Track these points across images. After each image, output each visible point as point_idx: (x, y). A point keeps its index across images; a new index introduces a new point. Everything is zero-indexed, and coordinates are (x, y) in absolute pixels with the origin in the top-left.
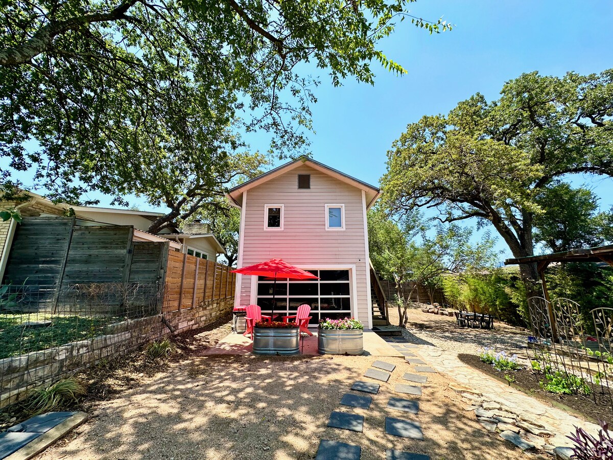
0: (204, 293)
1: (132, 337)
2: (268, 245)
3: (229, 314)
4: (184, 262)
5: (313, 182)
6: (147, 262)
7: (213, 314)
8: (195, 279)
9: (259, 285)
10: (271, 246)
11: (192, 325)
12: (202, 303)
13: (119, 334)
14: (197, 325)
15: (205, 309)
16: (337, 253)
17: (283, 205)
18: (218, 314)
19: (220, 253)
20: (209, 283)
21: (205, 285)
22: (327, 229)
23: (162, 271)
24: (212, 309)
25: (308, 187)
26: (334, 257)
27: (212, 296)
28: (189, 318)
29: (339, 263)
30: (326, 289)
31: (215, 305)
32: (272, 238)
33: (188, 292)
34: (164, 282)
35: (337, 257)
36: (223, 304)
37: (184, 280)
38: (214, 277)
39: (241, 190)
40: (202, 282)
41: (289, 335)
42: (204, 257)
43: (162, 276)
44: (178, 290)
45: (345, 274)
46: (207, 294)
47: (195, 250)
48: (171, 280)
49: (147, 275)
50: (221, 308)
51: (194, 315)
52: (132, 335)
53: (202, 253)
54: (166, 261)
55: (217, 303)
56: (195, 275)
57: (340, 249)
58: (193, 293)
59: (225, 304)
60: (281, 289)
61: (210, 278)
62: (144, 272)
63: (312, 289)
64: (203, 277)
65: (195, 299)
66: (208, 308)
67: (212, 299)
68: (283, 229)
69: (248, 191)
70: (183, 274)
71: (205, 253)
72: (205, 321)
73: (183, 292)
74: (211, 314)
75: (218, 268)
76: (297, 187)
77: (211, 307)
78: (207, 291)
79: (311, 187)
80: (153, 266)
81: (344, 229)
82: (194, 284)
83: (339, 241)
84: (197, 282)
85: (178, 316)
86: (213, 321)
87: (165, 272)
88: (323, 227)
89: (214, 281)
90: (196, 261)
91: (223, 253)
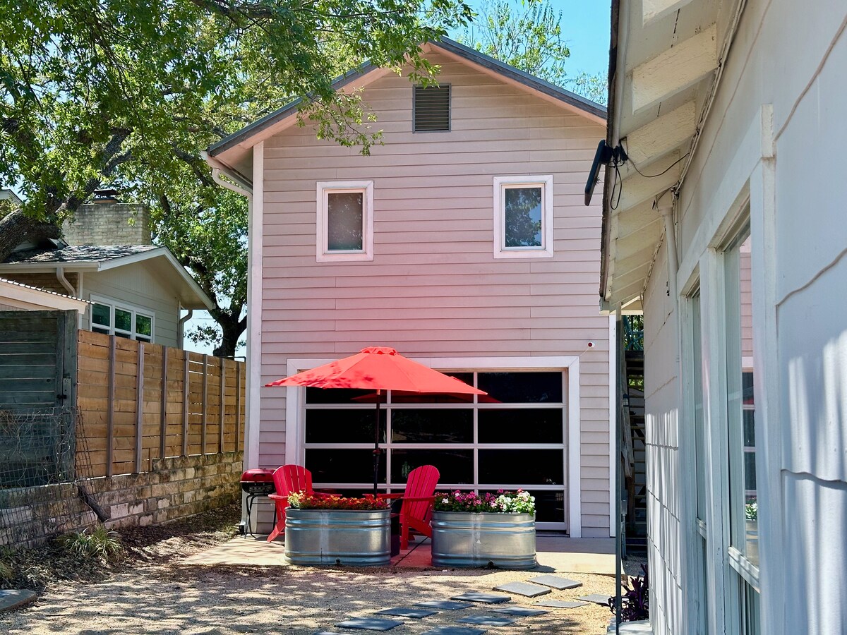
0: (162, 435)
1: (34, 519)
2: (331, 304)
3: (233, 502)
4: (110, 358)
5: (459, 106)
6: (29, 360)
7: (188, 496)
8: (137, 399)
9: (309, 413)
10: (339, 305)
11: (140, 516)
12: (159, 464)
13: (18, 509)
14: (150, 517)
15: (165, 479)
16: (524, 324)
17: (369, 184)
18: (200, 498)
19: (192, 306)
20: (173, 409)
21: (163, 413)
22: (498, 255)
23: (67, 382)
24: (184, 481)
25: (445, 126)
26: (518, 335)
27: (182, 445)
28: (131, 497)
29: (531, 353)
30: (494, 426)
31: (191, 472)
32: (339, 283)
33: (124, 434)
34: (74, 408)
35: (526, 335)
36: (212, 469)
37: (114, 403)
38: (183, 392)
39: (246, 144)
40: (155, 406)
41: (366, 523)
42: (142, 323)
43: (69, 393)
44: (102, 426)
45: (550, 384)
46: (168, 440)
47: (114, 306)
48: (88, 401)
49: (33, 392)
50: (208, 484)
51: (141, 492)
52: (34, 514)
53: (135, 312)
54: (75, 356)
55: (197, 468)
56: (136, 388)
57: (535, 312)
58: (136, 436)
59: (219, 471)
60: (369, 426)
61: (173, 396)
62: (24, 384)
63: (457, 425)
64: (156, 393)
65: (142, 453)
66: (172, 479)
67: (182, 456)
68: (370, 256)
69: (269, 144)
70: (109, 388)
71: (145, 313)
72: (169, 511)
73: (114, 432)
74: (181, 496)
75: (193, 367)
76: (409, 125)
77: (180, 476)
78: (168, 430)
79: (454, 124)
80: (46, 369)
81: (549, 253)
82: (136, 412)
83: (534, 290)
84: (143, 407)
85: (108, 490)
86: (186, 515)
87: (74, 385)
88: (486, 247)
89: (183, 403)
90: (137, 352)
91: (201, 306)
